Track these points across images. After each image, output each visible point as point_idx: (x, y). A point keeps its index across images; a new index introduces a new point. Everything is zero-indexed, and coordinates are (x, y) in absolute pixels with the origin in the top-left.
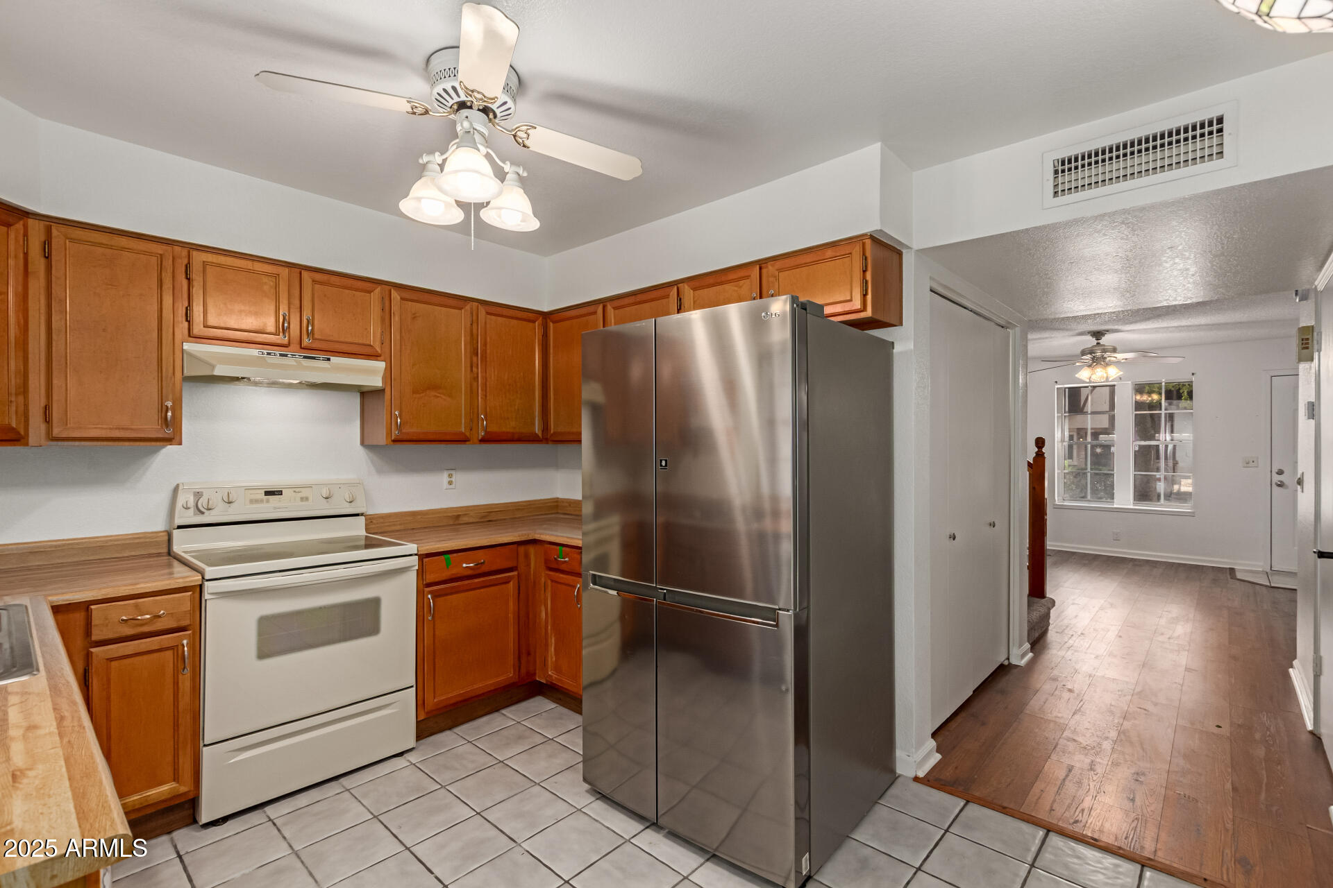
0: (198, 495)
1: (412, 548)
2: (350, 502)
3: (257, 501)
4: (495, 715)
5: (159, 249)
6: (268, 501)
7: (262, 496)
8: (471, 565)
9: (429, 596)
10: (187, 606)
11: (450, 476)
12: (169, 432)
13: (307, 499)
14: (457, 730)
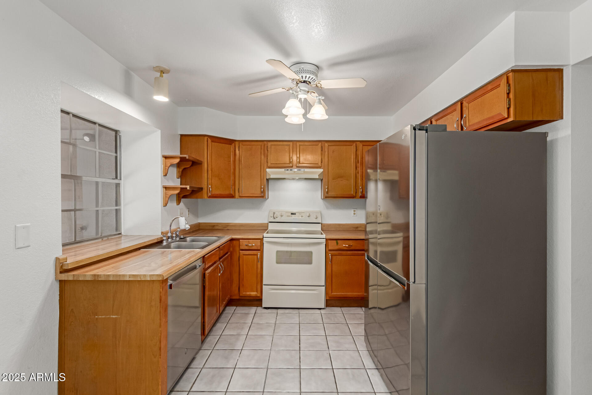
0: (274, 213)
1: (324, 236)
2: (316, 218)
3: (288, 216)
4: (360, 308)
5: (260, 143)
6: (292, 216)
7: (290, 215)
8: (347, 246)
9: (330, 255)
10: (259, 244)
11: (354, 211)
12: (263, 194)
13: (303, 216)
14: (343, 308)
